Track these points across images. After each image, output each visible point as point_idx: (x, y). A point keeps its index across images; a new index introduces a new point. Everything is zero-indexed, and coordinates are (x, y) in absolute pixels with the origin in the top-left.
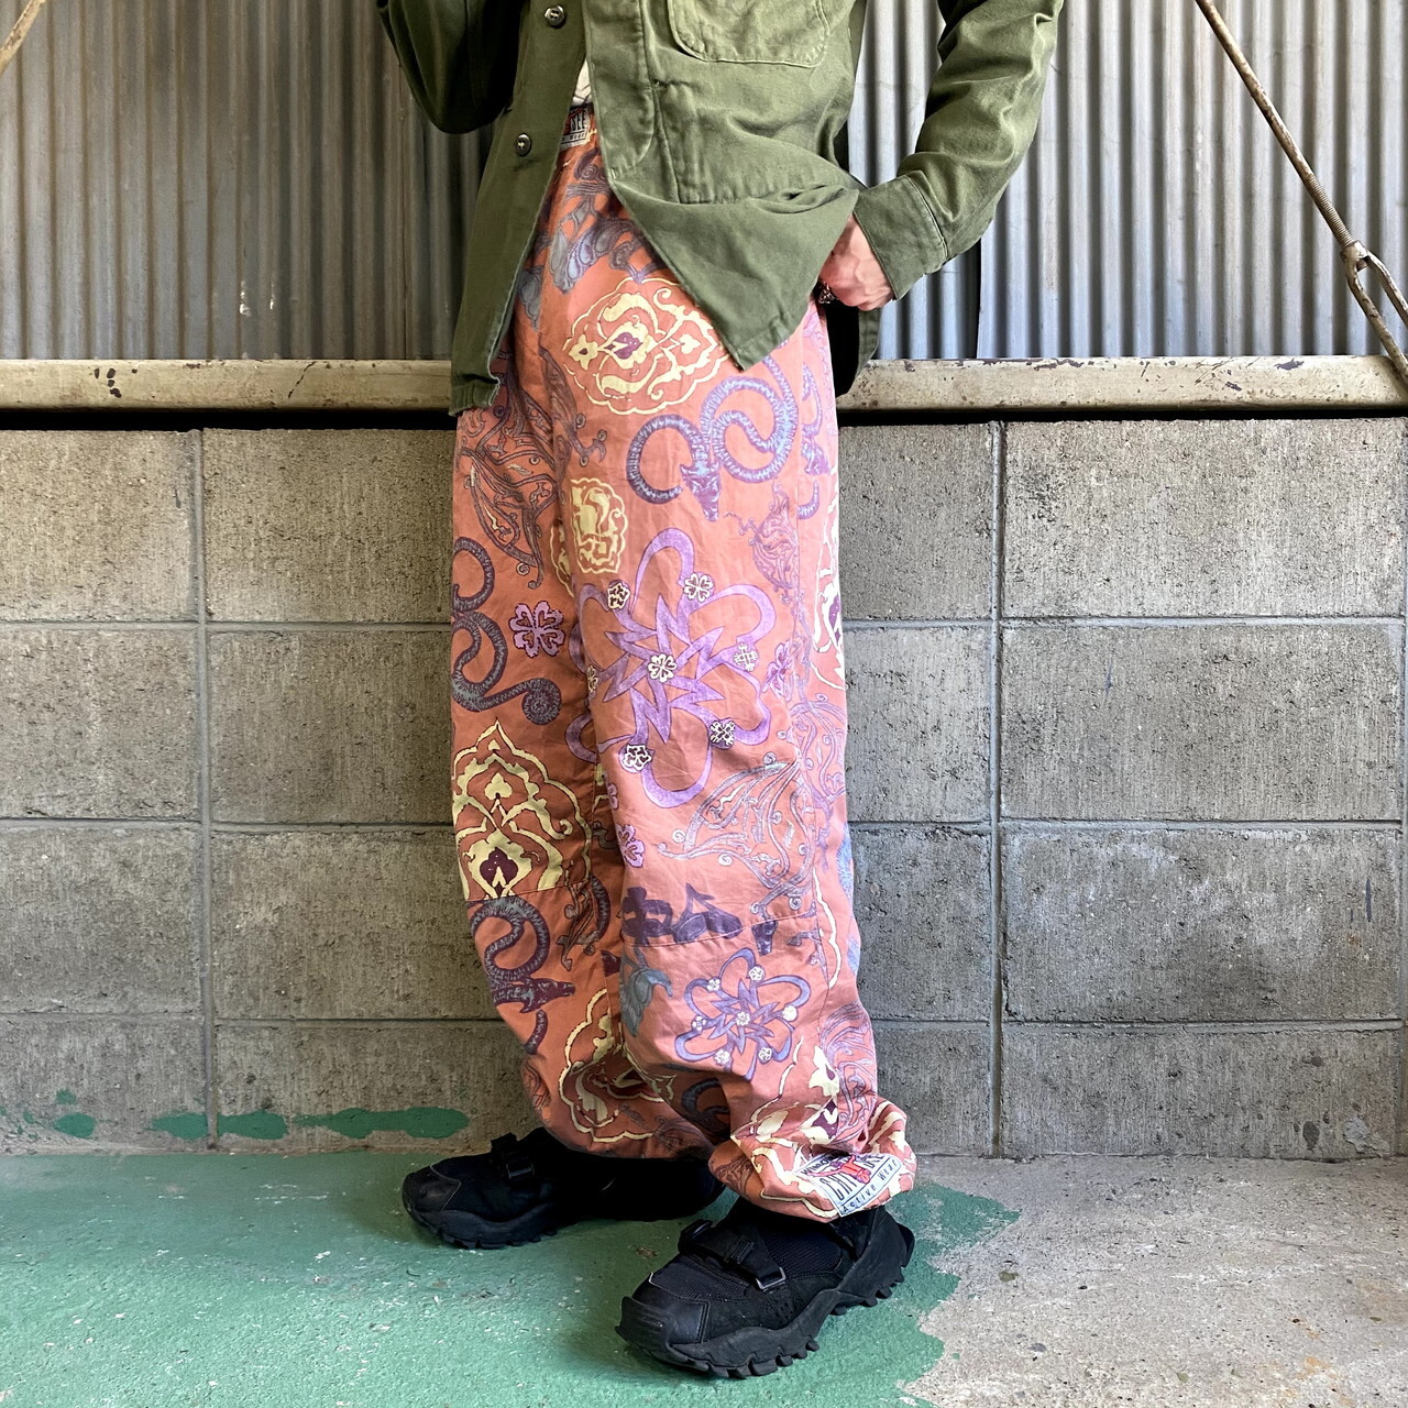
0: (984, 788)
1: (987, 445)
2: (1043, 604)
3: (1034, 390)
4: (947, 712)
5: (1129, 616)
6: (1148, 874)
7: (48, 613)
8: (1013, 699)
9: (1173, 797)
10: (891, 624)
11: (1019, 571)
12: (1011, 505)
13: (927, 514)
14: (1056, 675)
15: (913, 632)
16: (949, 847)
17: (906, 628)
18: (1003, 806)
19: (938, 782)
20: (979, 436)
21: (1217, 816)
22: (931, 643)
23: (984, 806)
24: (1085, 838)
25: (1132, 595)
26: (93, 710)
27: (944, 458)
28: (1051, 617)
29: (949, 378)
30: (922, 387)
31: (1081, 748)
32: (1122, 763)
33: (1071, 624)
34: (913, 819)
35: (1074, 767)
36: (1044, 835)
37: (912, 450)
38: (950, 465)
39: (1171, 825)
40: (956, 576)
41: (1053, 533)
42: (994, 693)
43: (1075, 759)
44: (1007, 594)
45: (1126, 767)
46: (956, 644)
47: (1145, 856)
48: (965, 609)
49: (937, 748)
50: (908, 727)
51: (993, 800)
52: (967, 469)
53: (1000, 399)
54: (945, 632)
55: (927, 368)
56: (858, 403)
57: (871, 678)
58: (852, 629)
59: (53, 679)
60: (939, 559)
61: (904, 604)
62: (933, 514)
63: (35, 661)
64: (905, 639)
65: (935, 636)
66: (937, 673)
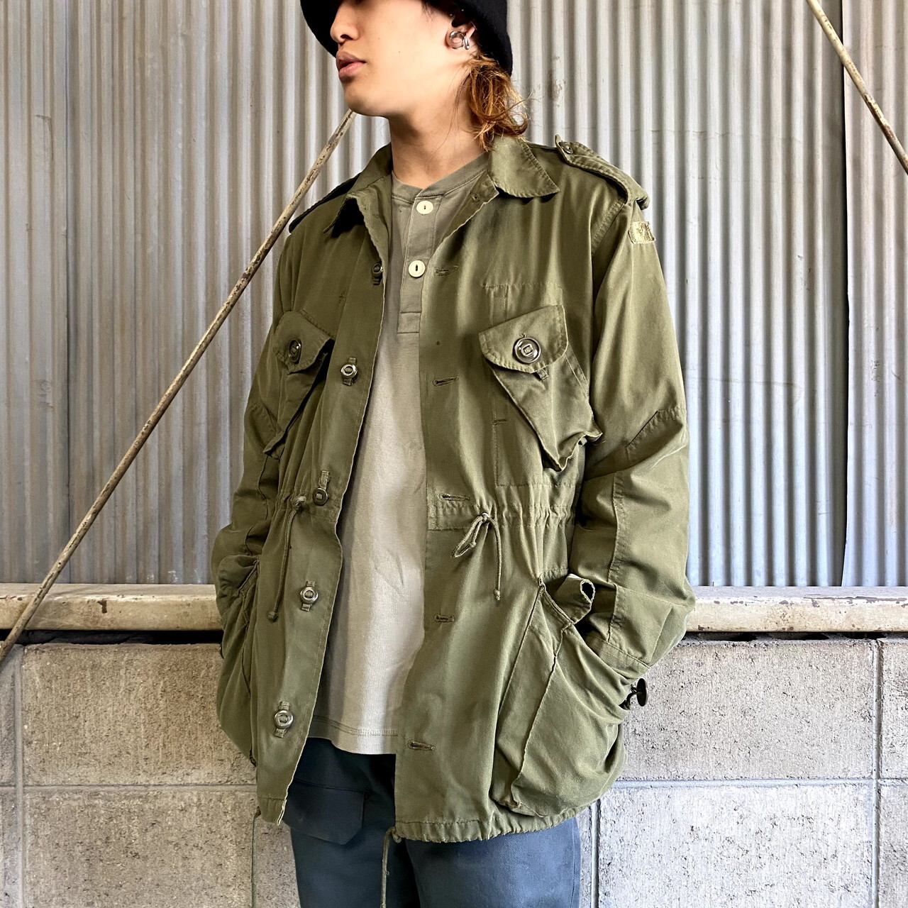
0: (867, 898)
1: (870, 658)
3: (902, 620)
4: (842, 845)
7: (198, 780)
8: (888, 835)
10: (802, 782)
11: (892, 746)
12: (886, 702)
13: (828, 706)
15: (817, 788)
17: (813, 785)
19: (835, 894)
20: (864, 652)
22: (830, 796)
26: (230, 848)
27: (839, 667)
29: (843, 611)
30: (825, 618)
37: (818, 662)
38: (843, 672)
40: (848, 748)
42: (874, 830)
44: (884, 762)
46: (848, 797)
48: (854, 771)
49: (834, 869)
50: (815, 855)
51: (874, 906)
52: (856, 675)
53: (878, 627)
54: (840, 787)
55: (828, 605)
56: (779, 628)
57: (789, 821)
58: (775, 786)
59: (201, 826)
60: (836, 736)
61: (811, 768)
62: (832, 706)
63: (187, 814)
64: (813, 793)
65: (834, 791)
66: (835, 817)
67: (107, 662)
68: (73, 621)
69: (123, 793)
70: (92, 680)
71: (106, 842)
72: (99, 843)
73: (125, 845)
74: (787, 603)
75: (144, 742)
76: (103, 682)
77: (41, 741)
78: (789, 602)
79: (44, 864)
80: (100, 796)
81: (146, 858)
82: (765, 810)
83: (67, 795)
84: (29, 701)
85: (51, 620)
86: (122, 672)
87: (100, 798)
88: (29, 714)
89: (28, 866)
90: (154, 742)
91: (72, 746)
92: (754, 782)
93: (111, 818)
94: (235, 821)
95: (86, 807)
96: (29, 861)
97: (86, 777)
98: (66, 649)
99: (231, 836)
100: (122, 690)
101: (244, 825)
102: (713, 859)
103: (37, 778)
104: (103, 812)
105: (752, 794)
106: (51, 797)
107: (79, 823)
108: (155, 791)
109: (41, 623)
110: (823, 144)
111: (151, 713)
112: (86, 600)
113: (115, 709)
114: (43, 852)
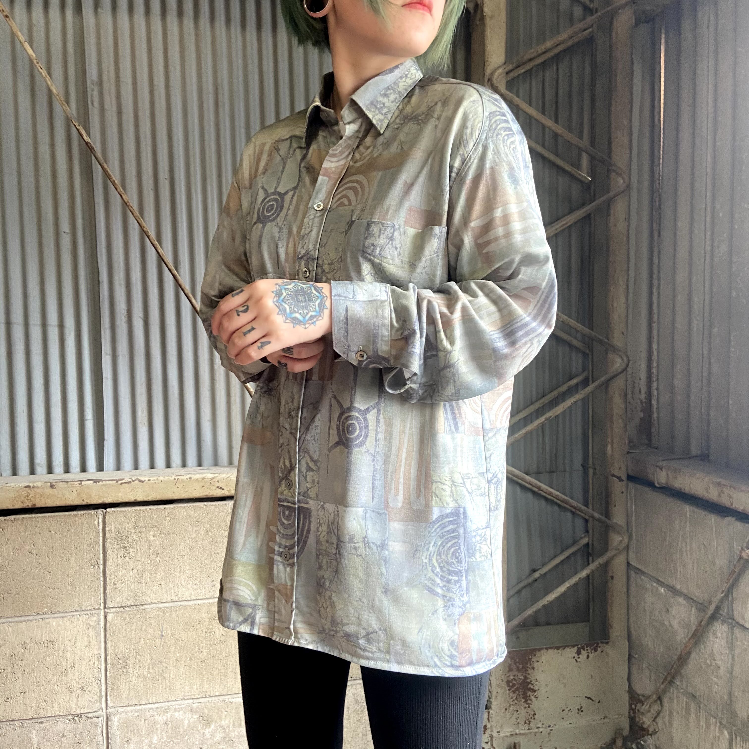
0: (98, 694)
1: (96, 523)
2: (127, 599)
3: (120, 494)
4: (78, 658)
5: (172, 602)
6: (183, 726)
8: (113, 648)
9: (195, 687)
10: (47, 616)
11: (114, 584)
12: (109, 552)
13: (65, 559)
14: (135, 634)
15: (58, 619)
16: (80, 726)
17: (55, 618)
18: (109, 702)
19: (74, 694)
20: (91, 519)
21: (217, 694)
22: (68, 624)
23: (98, 704)
24: (151, 713)
25: (172, 591)
27: (73, 531)
28: (131, 605)
29: (74, 490)
30: (60, 496)
31: (148, 669)
32: (170, 673)
33: (142, 607)
34: (61, 714)
35: (145, 678)
36: (130, 714)
37: (56, 528)
38: (76, 534)
39: (195, 701)
40: (82, 589)
41: (132, 565)
42: (103, 646)
43: (145, 673)
44: (109, 596)
45: (171, 675)
46: (82, 623)
47: (182, 717)
48: (87, 605)
49: (73, 676)
50: (57, 668)
51: (104, 699)
52: (86, 535)
53: (102, 500)
54: (76, 617)
55: (62, 486)
56: (24, 506)
57: (36, 645)
58: (25, 621)
60: (72, 581)
61: (53, 605)
62: (68, 559)
64: (54, 623)
65: (71, 620)
66: (72, 639)
74: (30, 487)
78: (31, 485)
82: (18, 638)
92: (7, 620)
105: (7, 628)
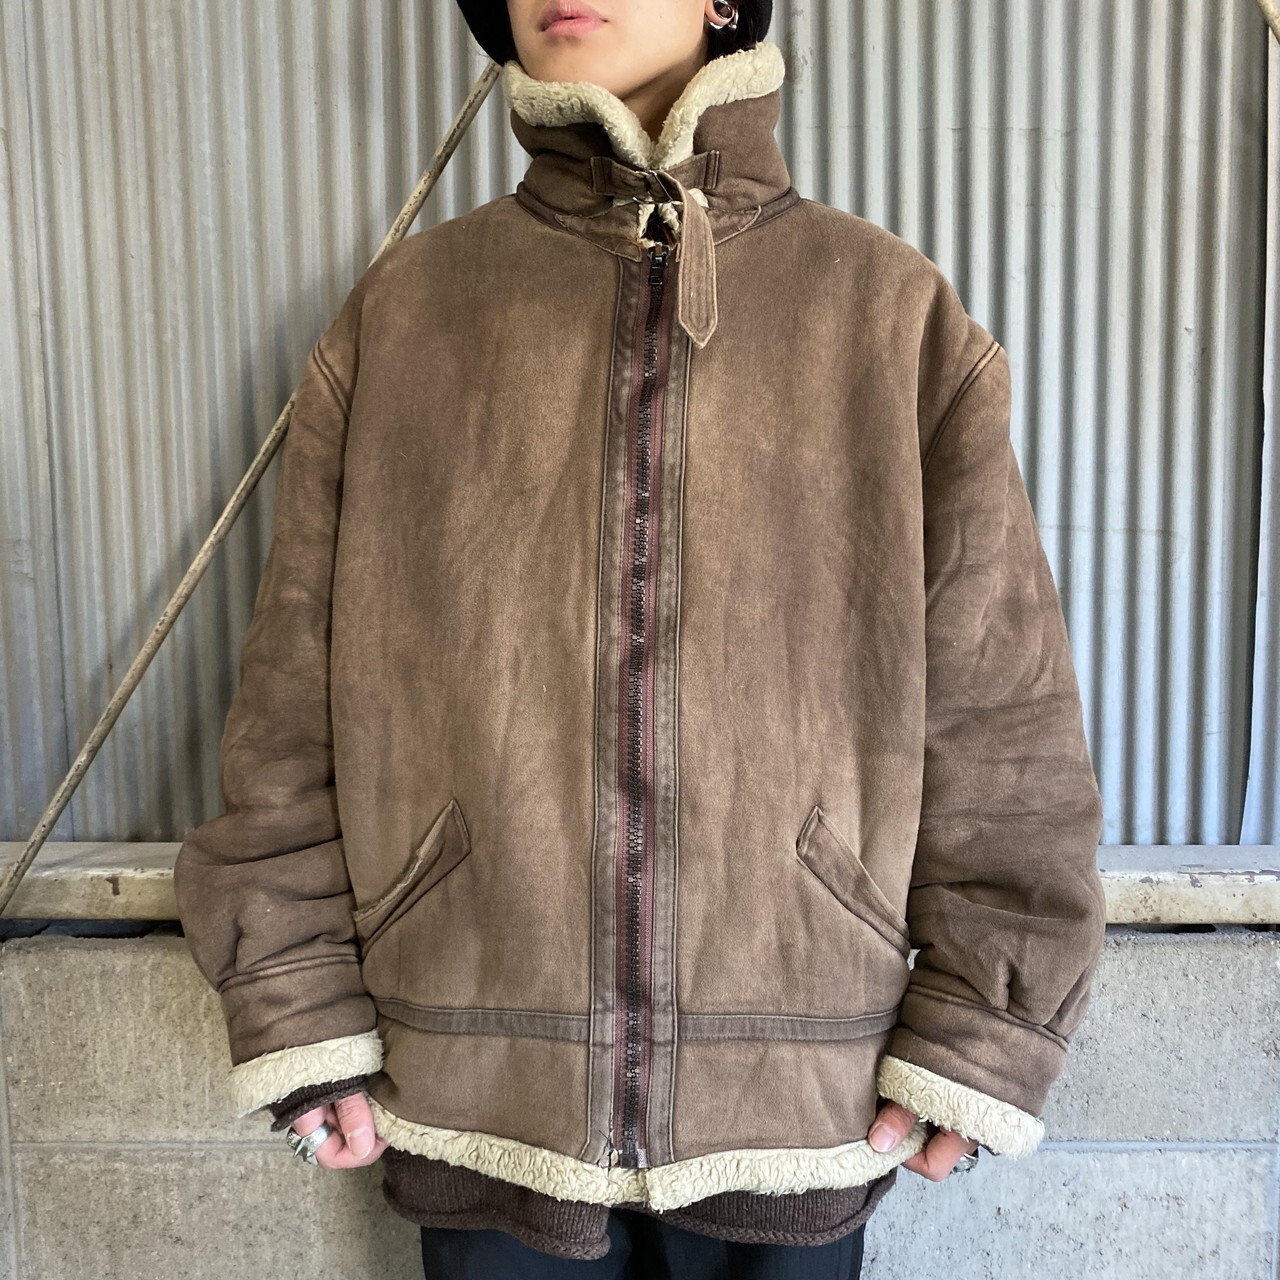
4: (1225, 1235)
10: (1169, 1145)
13: (1211, 1034)
15: (1192, 1155)
17: (1185, 1151)
20: (1269, 956)
22: (1212, 1167)
26: (314, 1232)
27: (1230, 977)
29: (1238, 893)
30: (1209, 903)
37: (1197, 969)
38: (1236, 984)
40: (1241, 1097)
46: (1238, 1168)
48: (1248, 1130)
49: (1214, 1272)
50: (1185, 1251)
52: (1256, 989)
54: (1227, 1154)
55: (1215, 883)
56: (1139, 919)
57: (1146, 1202)
59: (270, 1200)
60: (1223, 1080)
61: (1183, 1125)
62: (1218, 1034)
63: (250, 1182)
64: (1184, 1162)
65: (1217, 1158)
66: (1217, 1196)
67: (122, 966)
68: (72, 907)
69: (154, 1154)
70: (103, 992)
71: (134, 1222)
72: (124, 1223)
73: (162, 1226)
74: (1151, 881)
75: (183, 1081)
76: (118, 996)
77: (33, 1080)
78: (1155, 878)
79: (45, 1252)
80: (122, 1157)
81: (192, 1245)
82: (1111, 1185)
83: (74, 1156)
84: (12, 1023)
85: (39, 905)
86: (146, 981)
87: (121, 1160)
88: (13, 1042)
89: (23, 1254)
90: (197, 1082)
91: (77, 1086)
92: (1094, 1145)
93: (139, 1189)
94: (319, 1194)
95: (103, 1172)
96: (26, 1247)
97: (100, 1130)
98: (62, 948)
99: (315, 1215)
100: (146, 1007)
101: (332, 1200)
102: (1029, 1255)
103: (30, 1132)
104: (128, 1180)
105: (1092, 1163)
106: (52, 1158)
107: (95, 1195)
108: (201, 1150)
109: (24, 909)
110: (1232, 146)
111: (191, 1039)
112: (89, 877)
113: (138, 1034)
114: (45, 1235)
